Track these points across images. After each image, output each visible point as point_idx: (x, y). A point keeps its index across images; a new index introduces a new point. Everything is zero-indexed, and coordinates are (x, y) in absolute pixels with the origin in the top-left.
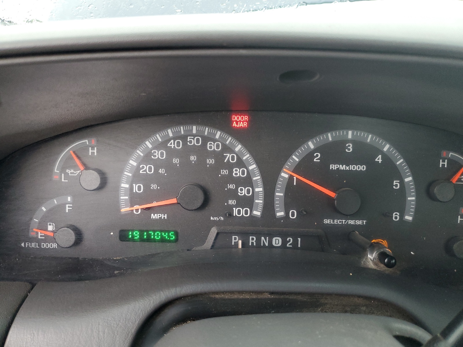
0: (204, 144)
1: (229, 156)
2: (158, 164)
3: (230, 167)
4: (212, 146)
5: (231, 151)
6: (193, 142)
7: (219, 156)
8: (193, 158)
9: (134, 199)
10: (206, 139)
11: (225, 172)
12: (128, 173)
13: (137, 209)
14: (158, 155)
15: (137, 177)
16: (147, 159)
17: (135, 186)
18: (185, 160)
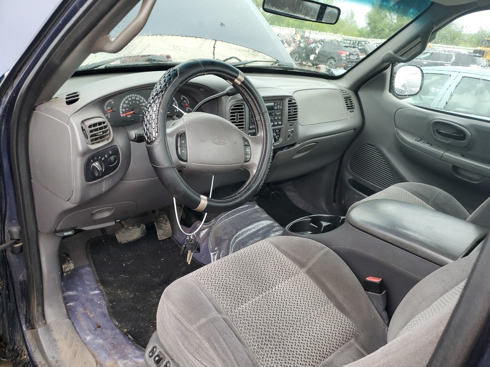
0: (136, 98)
1: (141, 101)
2: (127, 104)
3: (142, 103)
4: (137, 99)
5: (141, 99)
6: (133, 98)
7: (139, 101)
8: (134, 102)
9: (123, 113)
10: (136, 97)
11: (141, 104)
12: (121, 107)
13: (124, 115)
14: (127, 102)
15: (123, 108)
16: (124, 103)
17: (123, 110)
18: (132, 102)
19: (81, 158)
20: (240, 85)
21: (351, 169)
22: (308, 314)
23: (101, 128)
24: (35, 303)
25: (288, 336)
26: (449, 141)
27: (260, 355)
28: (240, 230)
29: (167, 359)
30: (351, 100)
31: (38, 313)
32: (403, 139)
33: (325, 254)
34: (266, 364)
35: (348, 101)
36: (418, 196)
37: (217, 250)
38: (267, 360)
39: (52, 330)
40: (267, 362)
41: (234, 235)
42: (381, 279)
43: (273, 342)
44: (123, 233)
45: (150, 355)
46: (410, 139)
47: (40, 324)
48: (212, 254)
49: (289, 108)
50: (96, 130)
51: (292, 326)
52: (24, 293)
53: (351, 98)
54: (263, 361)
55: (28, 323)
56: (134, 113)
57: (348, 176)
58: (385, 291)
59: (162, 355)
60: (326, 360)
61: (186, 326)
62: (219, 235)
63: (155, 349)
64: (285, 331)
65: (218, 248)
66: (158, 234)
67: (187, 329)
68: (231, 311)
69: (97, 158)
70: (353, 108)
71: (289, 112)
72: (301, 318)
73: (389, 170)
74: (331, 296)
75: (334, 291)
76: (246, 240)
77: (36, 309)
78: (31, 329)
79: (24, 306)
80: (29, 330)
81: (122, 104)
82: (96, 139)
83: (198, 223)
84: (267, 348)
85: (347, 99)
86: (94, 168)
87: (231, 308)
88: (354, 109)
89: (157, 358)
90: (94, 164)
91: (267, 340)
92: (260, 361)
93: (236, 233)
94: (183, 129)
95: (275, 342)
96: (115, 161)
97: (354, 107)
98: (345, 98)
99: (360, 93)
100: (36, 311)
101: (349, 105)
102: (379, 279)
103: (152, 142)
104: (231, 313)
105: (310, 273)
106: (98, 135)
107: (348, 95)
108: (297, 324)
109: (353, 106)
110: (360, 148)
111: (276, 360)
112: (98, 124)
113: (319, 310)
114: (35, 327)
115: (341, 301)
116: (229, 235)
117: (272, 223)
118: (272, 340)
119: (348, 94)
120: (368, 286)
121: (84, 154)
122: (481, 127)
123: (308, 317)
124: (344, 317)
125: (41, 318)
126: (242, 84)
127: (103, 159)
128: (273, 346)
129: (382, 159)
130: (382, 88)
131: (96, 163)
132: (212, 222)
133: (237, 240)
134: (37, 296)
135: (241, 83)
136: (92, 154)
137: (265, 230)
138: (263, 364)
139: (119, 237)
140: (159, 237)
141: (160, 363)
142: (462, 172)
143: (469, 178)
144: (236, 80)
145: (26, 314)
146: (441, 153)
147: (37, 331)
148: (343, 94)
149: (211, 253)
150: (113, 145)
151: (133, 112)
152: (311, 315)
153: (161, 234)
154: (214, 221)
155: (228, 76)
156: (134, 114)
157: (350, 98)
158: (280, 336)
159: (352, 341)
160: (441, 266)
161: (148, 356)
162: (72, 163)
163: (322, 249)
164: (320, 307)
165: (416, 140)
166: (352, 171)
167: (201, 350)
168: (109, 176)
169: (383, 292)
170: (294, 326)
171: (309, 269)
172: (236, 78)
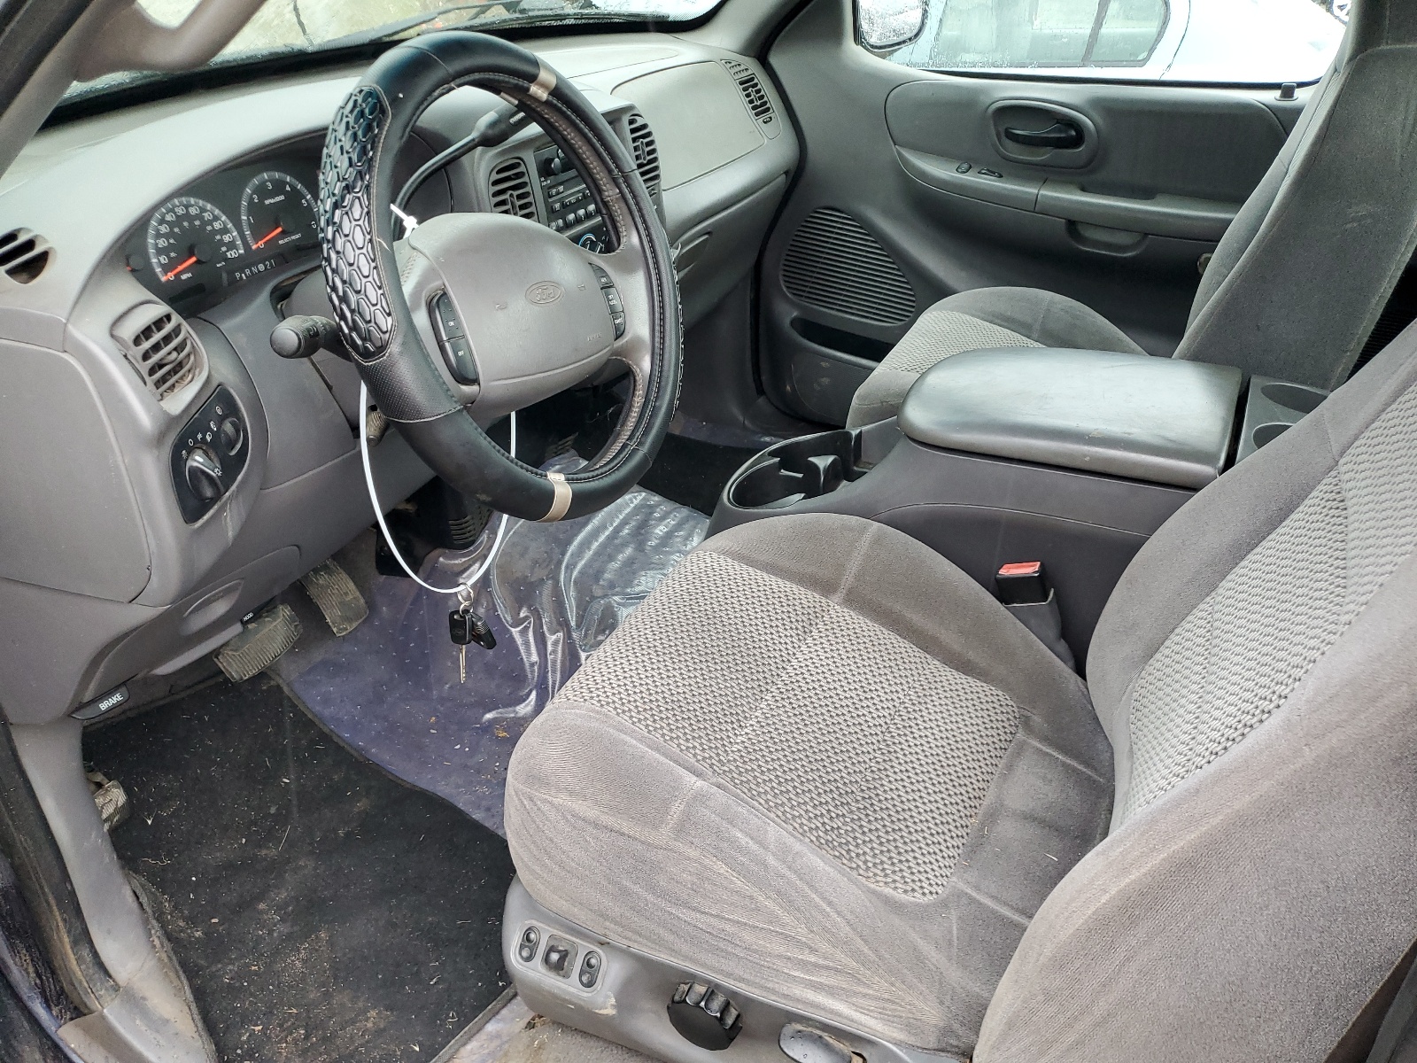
0: (187, 211)
1: (206, 215)
2: (167, 236)
3: (210, 223)
4: (192, 211)
5: (206, 211)
6: (180, 211)
7: (200, 216)
8: (185, 224)
9: (166, 268)
10: (187, 207)
11: (209, 228)
12: (152, 251)
13: (171, 276)
14: (164, 229)
15: (159, 252)
16: (158, 235)
17: (161, 259)
18: (181, 227)
19: (156, 452)
20: (547, 103)
21: (791, 291)
22: (897, 705)
23: (167, 339)
24: (63, 941)
25: (881, 775)
26: (1045, 155)
27: (838, 849)
28: (569, 542)
29: (584, 947)
30: (756, 85)
31: (83, 967)
32: (923, 175)
33: (878, 541)
34: (861, 863)
35: (750, 89)
36: (1003, 323)
37: (526, 618)
38: (861, 852)
39: (144, 998)
40: (862, 858)
41: (560, 562)
42: (1039, 563)
43: (853, 804)
44: (236, 651)
45: (525, 954)
46: (940, 170)
47: (102, 993)
48: (515, 631)
49: (636, 144)
50: (156, 348)
51: (876, 748)
52: (14, 926)
53: (756, 81)
54: (851, 859)
55: (56, 1006)
56: (198, 262)
57: (786, 313)
58: (1053, 590)
59: (564, 944)
60: (986, 802)
61: (643, 839)
62: (519, 574)
63: (532, 936)
64: (868, 766)
65: (529, 608)
66: (328, 620)
67: (649, 844)
68: (720, 761)
69: (196, 441)
70: (768, 109)
71: (637, 158)
72: (889, 722)
73: (898, 270)
74: (928, 644)
75: (930, 626)
76: (596, 565)
77: (72, 956)
78: (72, 1019)
79: (25, 961)
80: (65, 1023)
81: (151, 241)
82: (163, 380)
83: (439, 557)
84: (845, 824)
85: (747, 83)
86: (196, 472)
87: (718, 755)
88: (771, 110)
89: (555, 957)
90: (190, 463)
91: (839, 803)
92: (845, 861)
93: (563, 554)
94: (436, 284)
95: (857, 801)
96: (237, 431)
97: (768, 105)
98: (741, 83)
99: (775, 60)
100: (75, 963)
101: (756, 103)
102: (1035, 565)
103: (382, 348)
104: (723, 768)
105: (855, 600)
106: (165, 365)
107: (746, 74)
108: (886, 738)
109: (765, 103)
110: (805, 224)
111: (881, 844)
112: (153, 327)
113: (917, 686)
114: (89, 1009)
115: (956, 647)
116: (545, 564)
117: (644, 499)
118: (850, 801)
119: (747, 69)
120: (1007, 592)
121: (160, 438)
122: (1115, 101)
123: (901, 713)
124: (979, 683)
125: (99, 975)
126: (551, 98)
127: (209, 438)
128: (857, 813)
129: (872, 242)
130: (836, 35)
131: (197, 458)
132: (482, 542)
133: (575, 573)
134: (65, 920)
135: (550, 94)
136: (179, 430)
137: (634, 523)
138: (854, 865)
139: (229, 663)
140: (335, 630)
141: (566, 964)
142: (1091, 234)
143: (1108, 246)
144: (534, 89)
145: (38, 981)
146: (1030, 193)
147: (103, 1017)
148: (733, 71)
149: (513, 630)
150: (215, 384)
151: (194, 259)
152: (906, 705)
153: (338, 620)
154: (488, 537)
155: (512, 81)
156: (199, 266)
157: (752, 79)
158: (863, 783)
159: (1020, 735)
160: (1195, 489)
161: (520, 960)
162: (126, 479)
163: (864, 529)
164: (916, 679)
165: (960, 170)
166: (794, 294)
167: (709, 887)
168: (237, 487)
169: (1049, 595)
170: (881, 746)
171: (850, 592)
172: (532, 82)
